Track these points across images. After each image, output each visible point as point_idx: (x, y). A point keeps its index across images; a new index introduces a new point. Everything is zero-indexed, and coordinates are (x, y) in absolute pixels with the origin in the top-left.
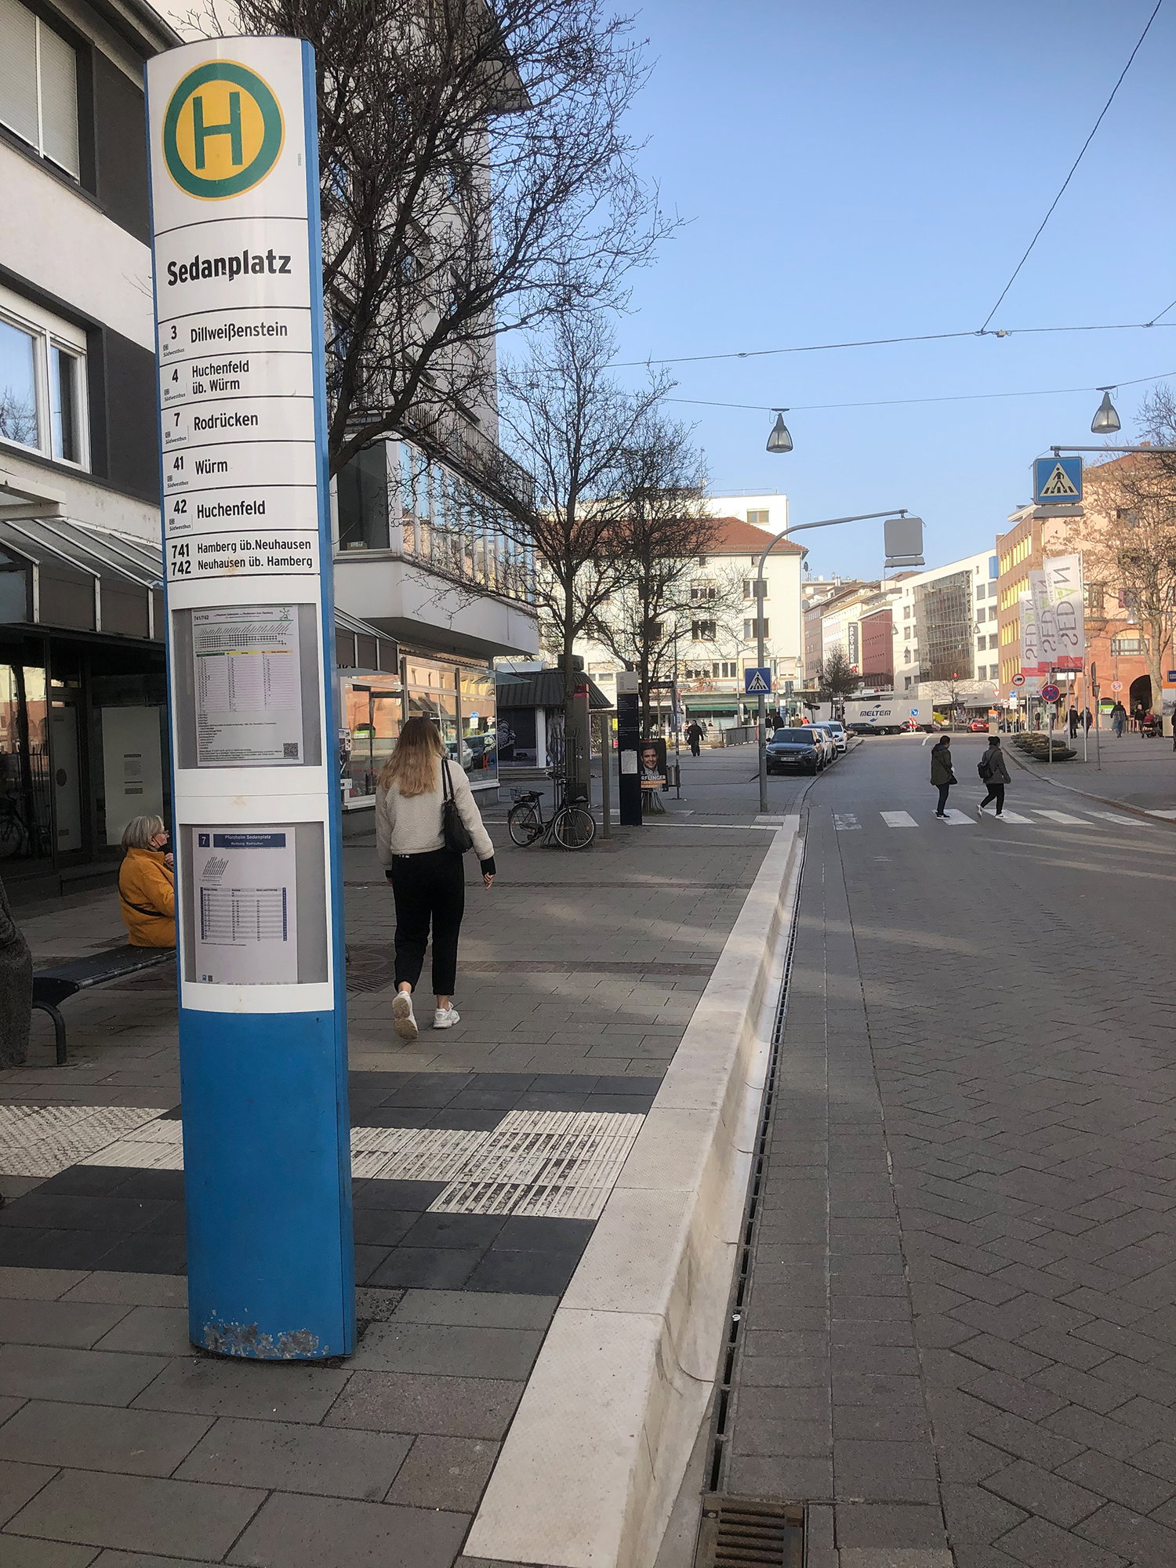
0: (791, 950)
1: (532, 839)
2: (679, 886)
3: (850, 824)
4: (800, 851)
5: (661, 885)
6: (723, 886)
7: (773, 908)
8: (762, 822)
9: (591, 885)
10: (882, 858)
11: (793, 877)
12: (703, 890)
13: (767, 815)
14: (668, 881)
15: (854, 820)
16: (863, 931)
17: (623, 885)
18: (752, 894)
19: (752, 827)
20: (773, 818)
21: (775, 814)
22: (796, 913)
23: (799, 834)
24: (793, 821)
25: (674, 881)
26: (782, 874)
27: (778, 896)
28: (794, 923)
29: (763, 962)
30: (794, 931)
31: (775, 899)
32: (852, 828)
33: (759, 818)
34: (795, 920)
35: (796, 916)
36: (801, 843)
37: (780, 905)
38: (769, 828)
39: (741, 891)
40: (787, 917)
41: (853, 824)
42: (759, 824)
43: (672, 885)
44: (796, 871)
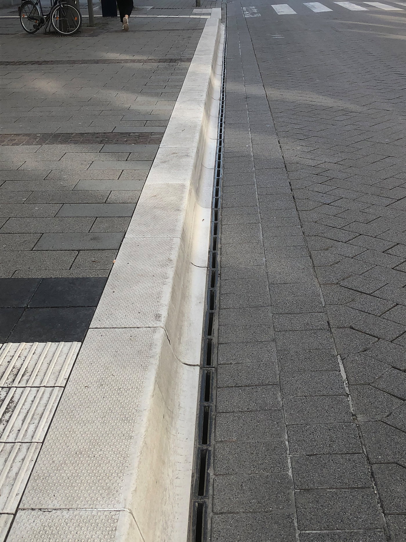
0: (222, 112)
1: (37, 28)
2: (139, 61)
3: (253, 14)
4: (223, 32)
5: (126, 61)
6: (171, 61)
7: (208, 77)
8: (197, 13)
9: (74, 62)
10: (278, 36)
11: (219, 51)
12: (156, 64)
13: (200, 8)
14: (131, 58)
15: (255, 11)
16: (274, 93)
17: (97, 62)
18: (193, 67)
19: (191, 16)
20: (204, 11)
21: (206, 8)
22: (224, 79)
23: (221, 21)
24: (217, 12)
25: (137, 57)
26: (213, 49)
27: (210, 68)
28: (223, 88)
29: (202, 127)
30: (223, 95)
31: (209, 70)
32: (255, 16)
33: (195, 11)
34: (223, 85)
35: (224, 82)
36: (223, 27)
37: (212, 74)
38: (202, 17)
39: (183, 64)
40: (217, 84)
41: (255, 13)
42: (195, 14)
43: (133, 61)
44: (222, 47)
